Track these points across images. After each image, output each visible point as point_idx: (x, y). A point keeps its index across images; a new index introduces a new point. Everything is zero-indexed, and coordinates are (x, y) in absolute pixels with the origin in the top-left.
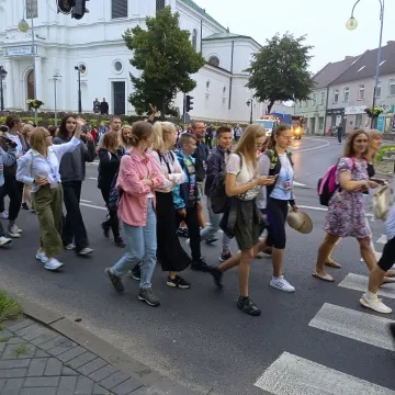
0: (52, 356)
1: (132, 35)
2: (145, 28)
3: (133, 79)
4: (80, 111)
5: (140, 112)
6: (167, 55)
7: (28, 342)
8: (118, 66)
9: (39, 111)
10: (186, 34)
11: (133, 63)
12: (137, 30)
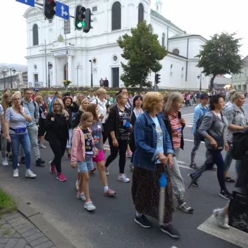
0: (22, 238)
1: (123, 39)
2: (130, 35)
3: (123, 66)
4: (92, 85)
5: (127, 85)
6: (144, 50)
7: (13, 228)
8: (115, 58)
9: (69, 87)
10: (156, 36)
11: (123, 56)
12: (126, 37)
